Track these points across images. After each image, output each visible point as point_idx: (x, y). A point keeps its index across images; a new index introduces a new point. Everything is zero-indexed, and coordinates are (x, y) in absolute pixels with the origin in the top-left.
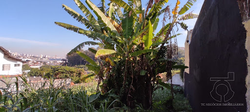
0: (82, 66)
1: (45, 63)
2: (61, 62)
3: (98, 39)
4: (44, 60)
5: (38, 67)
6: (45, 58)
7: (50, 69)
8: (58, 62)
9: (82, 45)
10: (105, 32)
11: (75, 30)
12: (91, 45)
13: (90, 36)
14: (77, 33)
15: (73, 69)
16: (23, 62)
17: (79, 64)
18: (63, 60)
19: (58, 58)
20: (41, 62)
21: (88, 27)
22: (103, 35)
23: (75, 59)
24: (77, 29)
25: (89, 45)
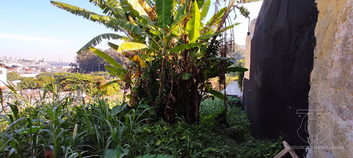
0: (101, 73)
1: (43, 70)
2: (69, 67)
3: (121, 30)
4: (42, 65)
5: (34, 75)
6: (42, 61)
7: (53, 78)
8: (64, 67)
9: (96, 40)
10: (131, 19)
11: (86, 15)
12: (111, 38)
13: (109, 25)
15: (87, 77)
17: (96, 69)
18: (73, 65)
19: (63, 62)
20: (37, 68)
21: (105, 12)
22: (128, 23)
23: (90, 62)
24: (89, 13)
25: (109, 39)
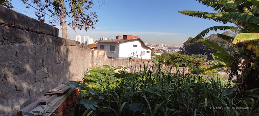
0: (200, 56)
1: (165, 51)
2: (178, 50)
3: (230, 22)
4: (164, 48)
5: (160, 54)
6: (165, 46)
7: (169, 57)
8: (175, 50)
9: (206, 31)
10: (247, 9)
11: (199, 15)
12: (218, 30)
13: (218, 19)
14: (202, 18)
15: (191, 58)
16: (151, 50)
18: (180, 49)
19: (175, 47)
20: (162, 50)
21: (216, 9)
22: (243, 14)
24: (202, 13)
25: (216, 30)
